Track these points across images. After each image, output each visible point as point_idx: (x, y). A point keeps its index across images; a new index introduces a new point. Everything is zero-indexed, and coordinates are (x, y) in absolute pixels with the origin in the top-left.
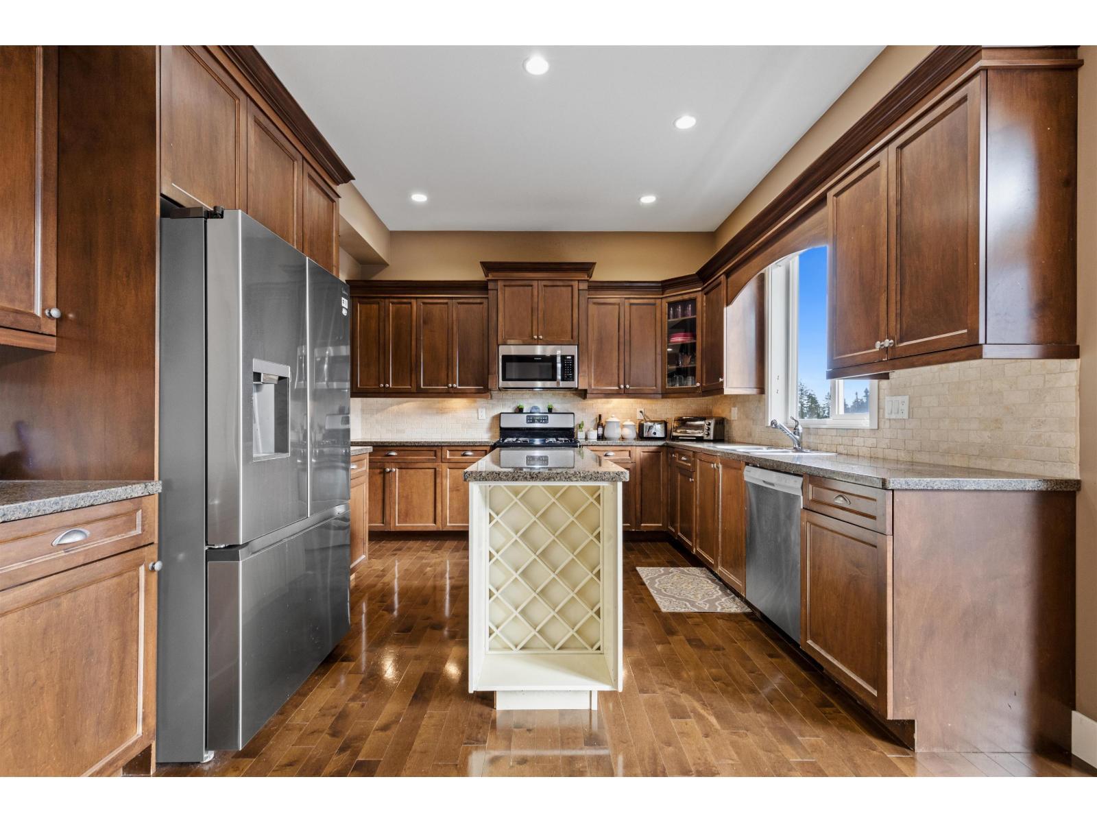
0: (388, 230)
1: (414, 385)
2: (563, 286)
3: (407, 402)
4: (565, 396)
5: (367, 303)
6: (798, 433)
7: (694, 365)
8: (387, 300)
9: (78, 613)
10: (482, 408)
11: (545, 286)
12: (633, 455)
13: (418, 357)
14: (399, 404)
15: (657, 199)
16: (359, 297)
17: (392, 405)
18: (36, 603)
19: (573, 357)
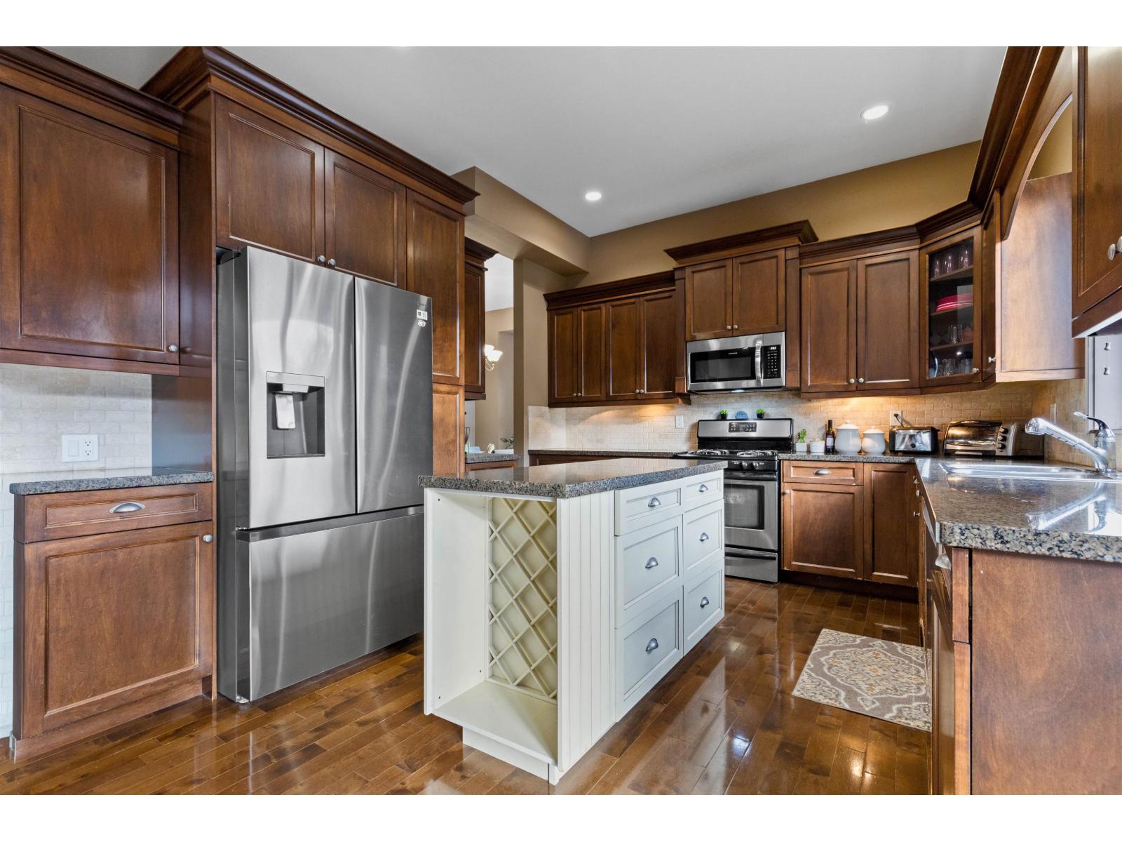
0: (587, 237)
1: (603, 392)
2: (766, 259)
3: (606, 411)
4: (780, 397)
5: (563, 314)
6: (1105, 443)
7: (971, 342)
8: (579, 309)
9: (133, 564)
10: (681, 415)
11: (741, 263)
12: (860, 475)
13: (607, 363)
14: (598, 413)
15: (890, 109)
16: (556, 309)
17: (592, 415)
18: (92, 551)
19: (779, 347)
